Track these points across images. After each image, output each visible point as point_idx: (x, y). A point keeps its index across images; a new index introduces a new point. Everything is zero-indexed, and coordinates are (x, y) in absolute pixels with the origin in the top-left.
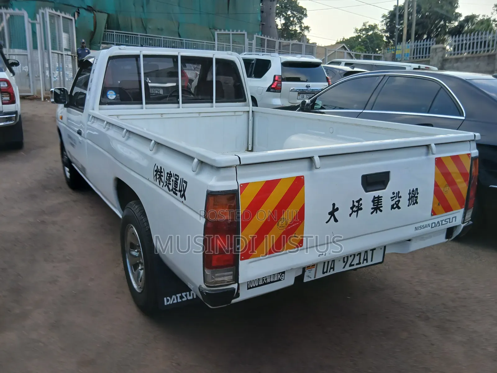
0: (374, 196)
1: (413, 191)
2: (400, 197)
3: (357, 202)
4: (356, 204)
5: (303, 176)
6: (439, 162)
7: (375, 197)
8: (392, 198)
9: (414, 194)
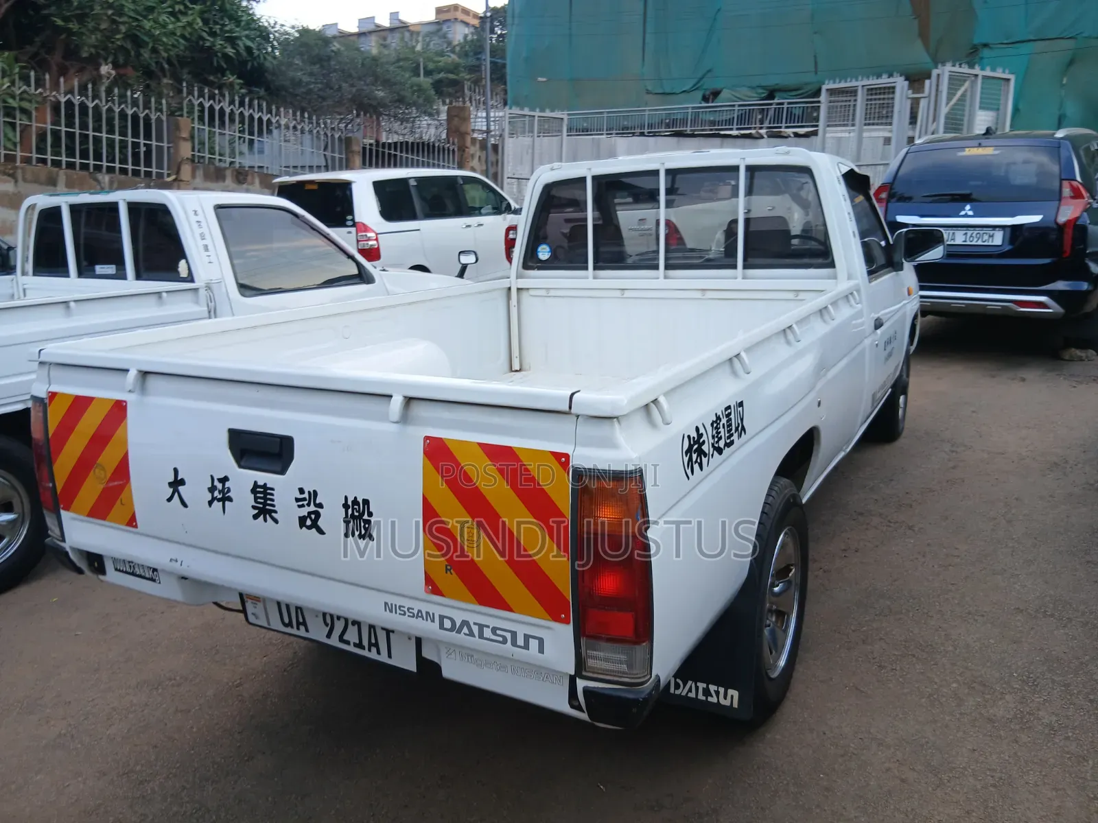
0: (255, 482)
1: (355, 502)
2: (320, 506)
3: (220, 480)
4: (220, 486)
5: (125, 402)
6: (437, 451)
7: (256, 485)
8: (297, 500)
9: (358, 511)
